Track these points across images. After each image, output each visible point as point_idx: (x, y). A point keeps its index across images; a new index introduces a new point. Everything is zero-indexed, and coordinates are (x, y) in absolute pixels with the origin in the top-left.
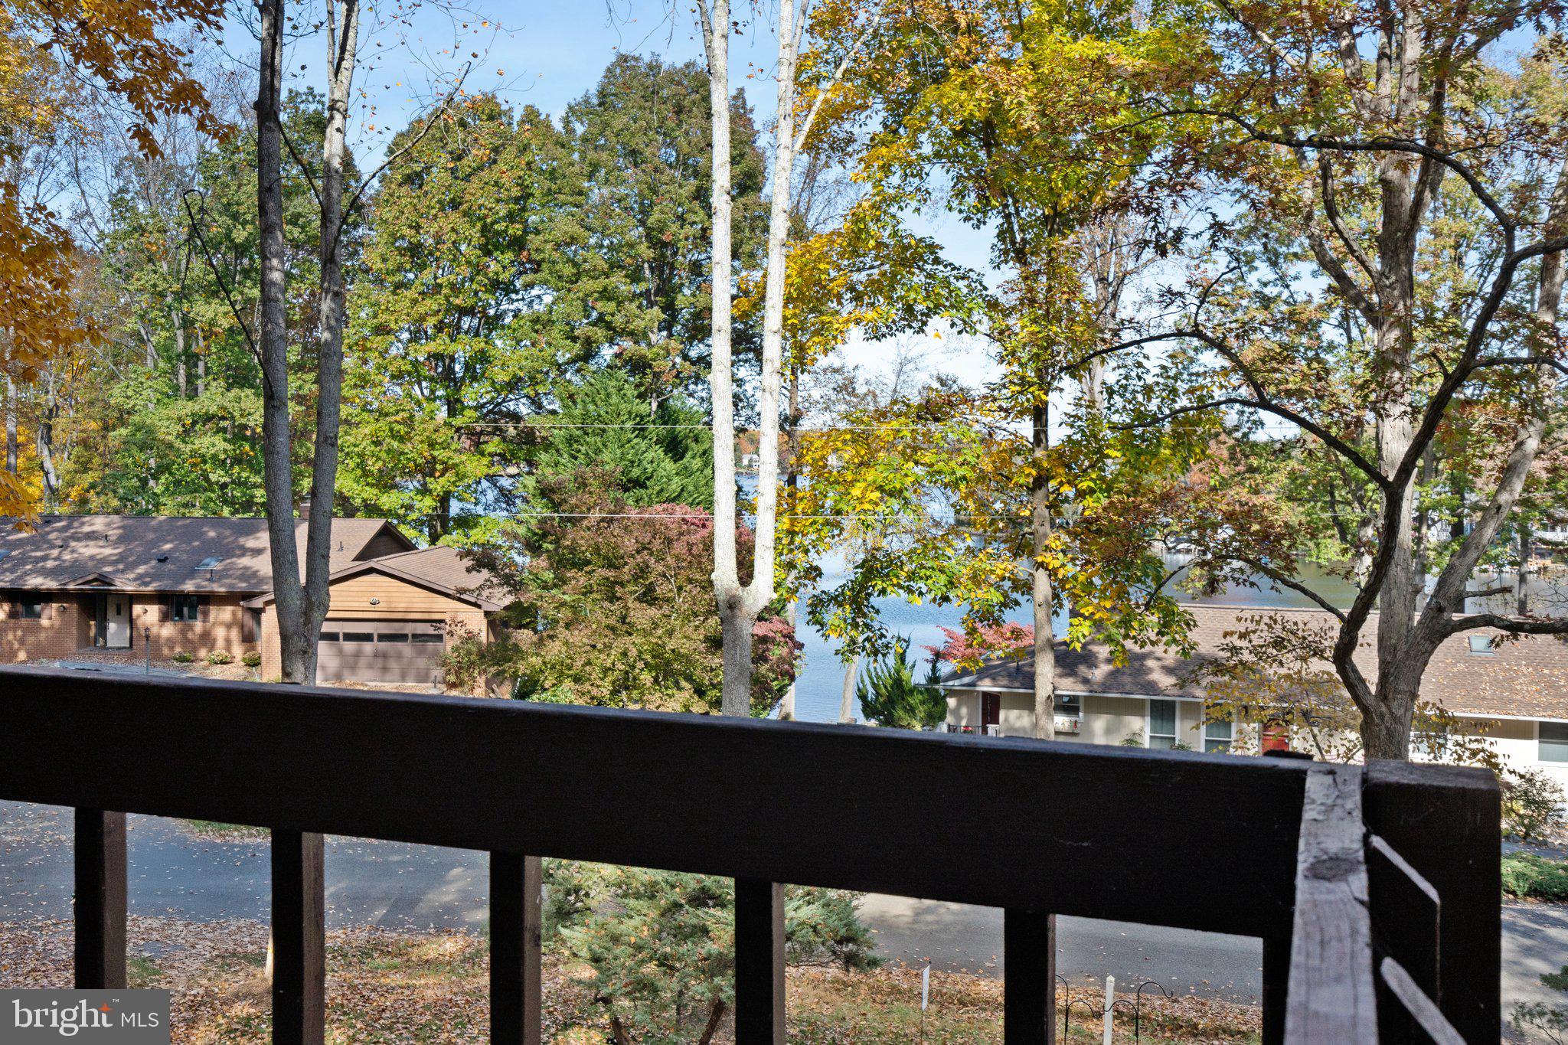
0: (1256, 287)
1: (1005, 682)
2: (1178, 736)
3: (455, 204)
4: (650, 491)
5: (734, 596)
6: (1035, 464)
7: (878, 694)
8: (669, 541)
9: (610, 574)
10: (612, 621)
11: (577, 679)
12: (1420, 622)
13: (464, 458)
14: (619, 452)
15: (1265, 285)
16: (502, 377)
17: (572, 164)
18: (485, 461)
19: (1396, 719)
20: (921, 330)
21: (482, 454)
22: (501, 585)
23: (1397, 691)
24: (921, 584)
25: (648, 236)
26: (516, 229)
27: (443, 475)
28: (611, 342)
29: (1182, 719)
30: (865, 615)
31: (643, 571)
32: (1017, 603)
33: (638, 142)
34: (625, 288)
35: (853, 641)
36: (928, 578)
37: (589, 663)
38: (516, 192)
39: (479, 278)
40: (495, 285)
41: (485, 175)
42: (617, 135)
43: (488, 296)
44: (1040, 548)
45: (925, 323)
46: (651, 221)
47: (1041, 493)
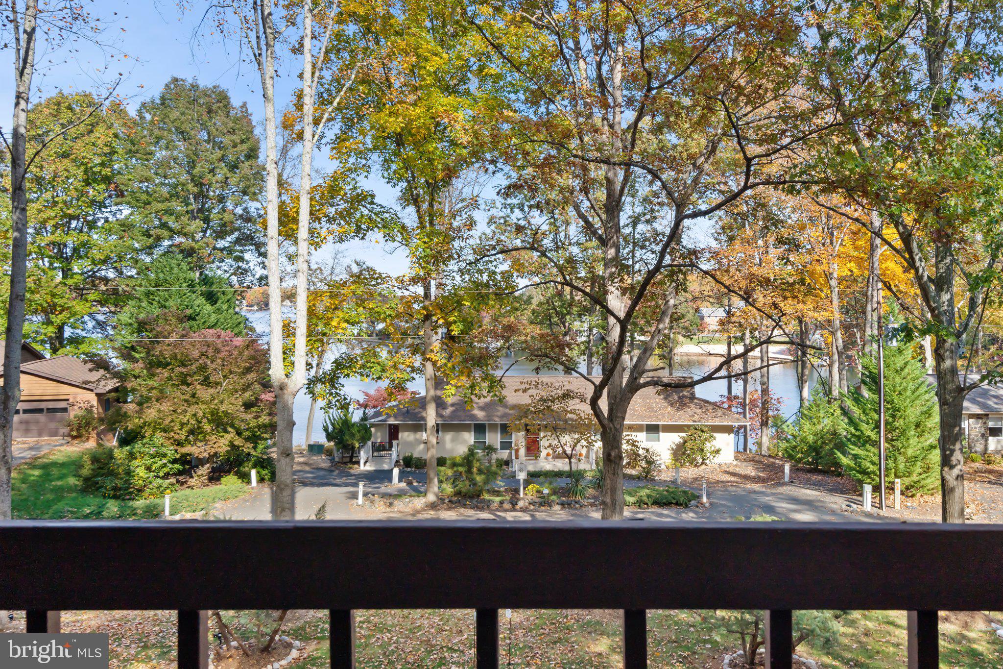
0: (515, 221)
1: (401, 418)
2: (487, 441)
3: (65, 155)
4: (198, 322)
5: (283, 383)
6: (424, 308)
7: (334, 428)
8: (218, 351)
9: (184, 370)
10: (187, 397)
11: (165, 431)
12: (627, 384)
13: (75, 303)
14: (179, 300)
15: (519, 220)
16: (99, 256)
17: (145, 137)
18: (88, 305)
19: (617, 430)
20: (363, 238)
21: (87, 301)
22: (112, 378)
23: (617, 417)
24: (367, 370)
25: (192, 180)
26: (107, 171)
27: (60, 313)
28: (171, 238)
29: (489, 431)
30: (336, 388)
31: (203, 368)
32: (413, 379)
33: (186, 127)
34: (179, 208)
35: (330, 402)
36: (371, 368)
37: (172, 421)
38: (107, 150)
39: (83, 198)
40: (93, 203)
41: (86, 139)
42: (173, 122)
43: (88, 209)
44: (428, 351)
45: (365, 235)
46: (195, 171)
47: (428, 323)
